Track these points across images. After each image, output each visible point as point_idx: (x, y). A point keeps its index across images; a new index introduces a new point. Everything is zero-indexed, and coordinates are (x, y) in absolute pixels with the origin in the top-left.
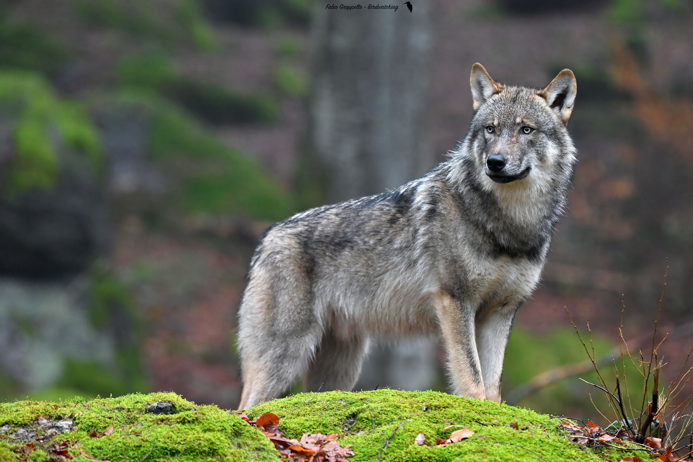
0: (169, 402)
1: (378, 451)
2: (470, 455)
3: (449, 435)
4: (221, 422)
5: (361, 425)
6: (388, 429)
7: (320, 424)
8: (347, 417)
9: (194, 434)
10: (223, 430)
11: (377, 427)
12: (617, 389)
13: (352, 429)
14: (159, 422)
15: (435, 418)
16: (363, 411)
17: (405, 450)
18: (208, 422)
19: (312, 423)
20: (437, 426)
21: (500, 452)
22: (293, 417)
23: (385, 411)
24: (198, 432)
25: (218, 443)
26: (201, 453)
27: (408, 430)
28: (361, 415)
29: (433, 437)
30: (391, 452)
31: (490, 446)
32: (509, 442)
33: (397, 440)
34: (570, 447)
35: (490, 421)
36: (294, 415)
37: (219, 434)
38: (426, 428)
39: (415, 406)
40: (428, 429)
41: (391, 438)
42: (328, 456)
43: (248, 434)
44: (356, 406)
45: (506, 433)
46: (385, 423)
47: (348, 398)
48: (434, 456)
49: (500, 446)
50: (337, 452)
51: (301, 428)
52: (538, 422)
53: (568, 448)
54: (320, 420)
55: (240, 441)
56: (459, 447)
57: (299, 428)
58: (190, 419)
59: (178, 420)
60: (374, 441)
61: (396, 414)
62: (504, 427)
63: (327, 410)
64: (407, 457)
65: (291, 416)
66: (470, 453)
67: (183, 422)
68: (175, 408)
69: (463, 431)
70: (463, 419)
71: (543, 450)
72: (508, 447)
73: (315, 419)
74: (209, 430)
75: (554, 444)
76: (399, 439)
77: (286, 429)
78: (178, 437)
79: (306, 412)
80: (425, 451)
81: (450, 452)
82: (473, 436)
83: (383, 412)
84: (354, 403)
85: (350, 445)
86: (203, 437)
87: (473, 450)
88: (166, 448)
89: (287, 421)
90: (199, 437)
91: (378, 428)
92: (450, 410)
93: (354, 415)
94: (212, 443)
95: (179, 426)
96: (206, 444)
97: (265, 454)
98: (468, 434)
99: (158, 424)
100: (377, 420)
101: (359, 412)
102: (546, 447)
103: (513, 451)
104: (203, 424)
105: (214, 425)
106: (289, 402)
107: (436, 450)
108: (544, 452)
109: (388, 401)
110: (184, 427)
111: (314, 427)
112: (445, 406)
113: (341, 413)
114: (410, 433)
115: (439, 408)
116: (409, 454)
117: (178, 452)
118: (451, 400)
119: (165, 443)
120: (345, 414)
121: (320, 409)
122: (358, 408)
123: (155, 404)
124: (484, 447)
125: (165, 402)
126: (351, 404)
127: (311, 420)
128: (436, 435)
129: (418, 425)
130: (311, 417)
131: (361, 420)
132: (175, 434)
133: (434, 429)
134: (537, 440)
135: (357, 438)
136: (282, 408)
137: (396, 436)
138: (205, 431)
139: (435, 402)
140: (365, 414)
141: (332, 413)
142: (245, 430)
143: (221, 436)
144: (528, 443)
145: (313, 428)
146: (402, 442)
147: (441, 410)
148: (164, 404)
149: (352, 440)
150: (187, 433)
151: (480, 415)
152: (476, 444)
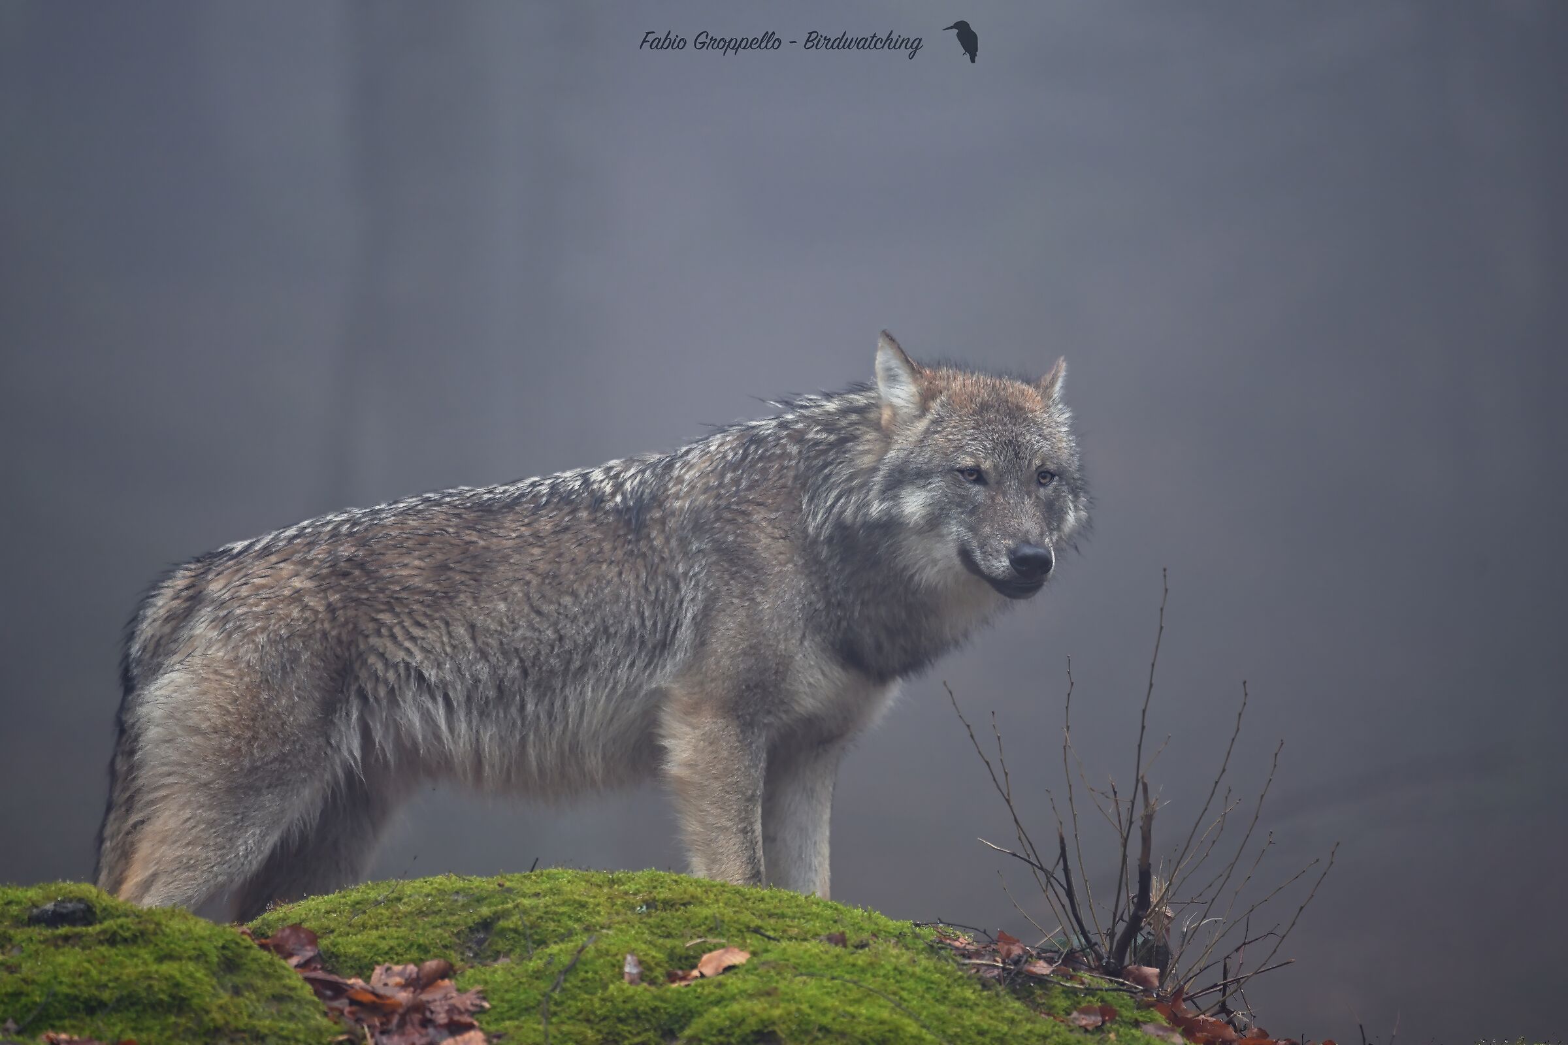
0: (80, 900)
1: (539, 997)
2: (742, 1001)
3: (695, 961)
4: (196, 940)
5: (501, 945)
6: (561, 950)
7: (412, 945)
8: (470, 928)
9: (136, 966)
10: (200, 957)
11: (536, 949)
12: (1061, 861)
13: (482, 955)
14: (60, 943)
15: (663, 926)
16: (506, 914)
17: (599, 995)
18: (167, 940)
19: (393, 943)
20: (669, 943)
21: (810, 993)
22: (351, 930)
23: (556, 913)
24: (145, 963)
25: (190, 984)
26: (153, 1007)
27: (604, 951)
28: (502, 923)
29: (661, 966)
30: (568, 998)
31: (786, 983)
32: (828, 973)
33: (582, 975)
34: (961, 982)
35: (784, 931)
36: (353, 927)
37: (191, 966)
38: (644, 947)
39: (619, 902)
40: (649, 949)
41: (570, 969)
42: (432, 1012)
43: (254, 966)
44: (490, 905)
45: (822, 955)
46: (556, 939)
47: (471, 889)
48: (664, 1005)
49: (808, 980)
50: (451, 1001)
51: (370, 955)
52: (890, 933)
53: (959, 985)
54: (412, 936)
55: (238, 980)
56: (720, 985)
57: (366, 954)
58: (127, 934)
59: (102, 938)
60: (531, 976)
61: (578, 920)
62: (813, 942)
63: (427, 915)
64: (604, 1010)
65: (348, 929)
66: (742, 997)
67: (112, 940)
68: (94, 913)
69: (726, 952)
70: (725, 927)
71: (903, 989)
72: (826, 984)
73: (400, 935)
74: (169, 957)
75: (926, 975)
76: (587, 972)
77: (337, 957)
78: (101, 973)
79: (380, 920)
80: (644, 994)
81: (698, 998)
82: (748, 961)
83: (551, 916)
84: (486, 898)
85: (479, 988)
86: (157, 972)
87: (749, 992)
88: (76, 998)
89: (340, 940)
90: (150, 972)
91: (539, 951)
92: (697, 909)
93: (486, 925)
94: (177, 985)
95: (103, 949)
96: (165, 988)
97: (293, 1008)
98: (738, 958)
99: (57, 947)
100: (536, 933)
101: (497, 917)
102: (911, 983)
103: (837, 992)
104: (156, 945)
105: (180, 947)
106: (343, 900)
107: (669, 994)
108: (904, 994)
109: (559, 894)
110: (113, 951)
111: (400, 951)
112: (685, 901)
113: (458, 920)
114: (609, 958)
115: (672, 906)
116: (609, 1004)
117: (102, 1005)
118: (699, 889)
119: (74, 986)
120: (466, 923)
121: (411, 913)
122: (493, 909)
123: (49, 906)
124: (774, 985)
125: (71, 901)
126: (478, 901)
127: (394, 935)
128: (667, 962)
129: (627, 942)
130: (391, 929)
131: (502, 933)
132: (95, 968)
133: (660, 948)
134: (889, 967)
135: (495, 972)
136: (327, 912)
137: (579, 966)
138: (160, 959)
139: (663, 892)
140: (510, 922)
141: (437, 920)
142: (249, 958)
143: (197, 971)
144: (869, 975)
145: (397, 954)
146: (593, 978)
147: (677, 910)
148: (69, 905)
149: (483, 977)
150: (121, 965)
151: (762, 920)
152: (757, 978)
